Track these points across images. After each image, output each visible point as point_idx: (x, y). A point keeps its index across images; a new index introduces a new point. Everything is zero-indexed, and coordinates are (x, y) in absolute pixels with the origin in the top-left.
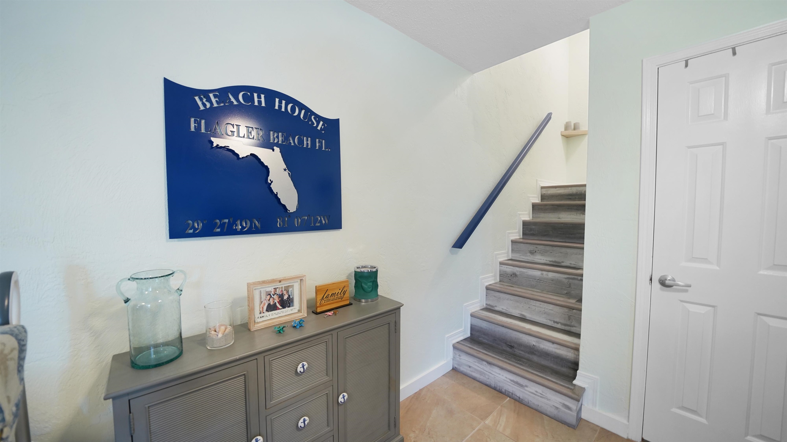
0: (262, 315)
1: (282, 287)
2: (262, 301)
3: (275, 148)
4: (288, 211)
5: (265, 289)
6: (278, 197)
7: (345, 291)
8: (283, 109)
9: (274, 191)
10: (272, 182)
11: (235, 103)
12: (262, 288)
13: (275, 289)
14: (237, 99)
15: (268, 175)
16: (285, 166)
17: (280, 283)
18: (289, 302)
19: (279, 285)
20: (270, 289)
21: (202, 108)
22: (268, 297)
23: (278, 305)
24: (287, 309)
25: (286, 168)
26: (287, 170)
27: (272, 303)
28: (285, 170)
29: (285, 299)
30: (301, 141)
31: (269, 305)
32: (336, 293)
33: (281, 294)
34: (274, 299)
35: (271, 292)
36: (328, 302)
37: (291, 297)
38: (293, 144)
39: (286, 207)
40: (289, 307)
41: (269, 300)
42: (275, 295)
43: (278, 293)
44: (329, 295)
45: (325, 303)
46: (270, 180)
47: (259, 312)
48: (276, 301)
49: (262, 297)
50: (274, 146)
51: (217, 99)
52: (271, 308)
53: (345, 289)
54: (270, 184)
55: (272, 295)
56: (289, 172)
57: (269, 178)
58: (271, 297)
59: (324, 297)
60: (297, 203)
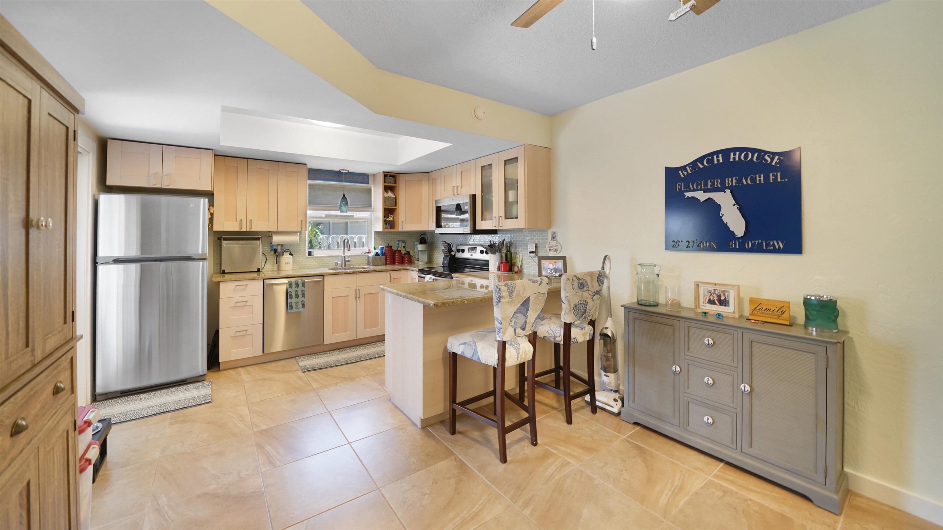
0: (705, 304)
1: (720, 290)
2: (705, 295)
3: (726, 190)
4: (736, 236)
5: (707, 288)
6: (728, 226)
7: (783, 311)
8: (737, 159)
9: (724, 221)
10: (723, 215)
11: (701, 167)
12: (705, 287)
13: (714, 289)
14: (703, 164)
15: (720, 210)
16: (734, 203)
17: (715, 286)
18: (725, 302)
19: (716, 287)
20: (711, 288)
21: (682, 176)
22: (709, 294)
23: (716, 301)
24: (723, 307)
25: (735, 204)
26: (736, 205)
27: (712, 299)
28: (734, 205)
29: (722, 300)
30: (753, 180)
31: (710, 299)
32: (771, 309)
33: (719, 294)
34: (713, 297)
35: (712, 291)
36: (761, 315)
37: (727, 299)
38: (745, 183)
39: (734, 233)
40: (725, 306)
41: (710, 296)
42: (714, 294)
43: (716, 293)
44: (763, 308)
45: (757, 314)
46: (722, 214)
47: (702, 302)
48: (714, 298)
49: (705, 292)
50: (725, 189)
51: (691, 169)
52: (711, 302)
53: (784, 309)
54: (722, 217)
55: (712, 293)
56: (738, 206)
57: (721, 213)
58: (711, 294)
59: (758, 308)
60: (745, 230)
